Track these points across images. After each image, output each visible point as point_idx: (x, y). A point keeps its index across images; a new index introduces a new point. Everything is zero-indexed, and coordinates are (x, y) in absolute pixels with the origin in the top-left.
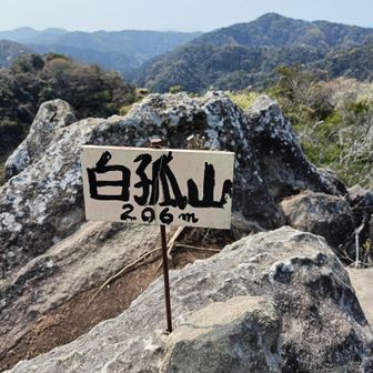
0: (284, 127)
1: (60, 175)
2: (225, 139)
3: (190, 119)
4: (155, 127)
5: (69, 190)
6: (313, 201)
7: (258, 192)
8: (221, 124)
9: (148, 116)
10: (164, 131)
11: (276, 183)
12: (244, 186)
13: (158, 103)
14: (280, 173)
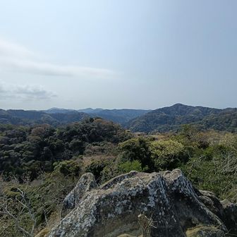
0: (185, 187)
1: (82, 220)
2: (157, 200)
3: (141, 192)
4: (125, 196)
5: (85, 229)
6: (204, 232)
7: (175, 229)
8: (155, 193)
9: (123, 191)
10: (130, 198)
11: (183, 217)
12: (167, 226)
13: (127, 184)
14: (185, 211)
